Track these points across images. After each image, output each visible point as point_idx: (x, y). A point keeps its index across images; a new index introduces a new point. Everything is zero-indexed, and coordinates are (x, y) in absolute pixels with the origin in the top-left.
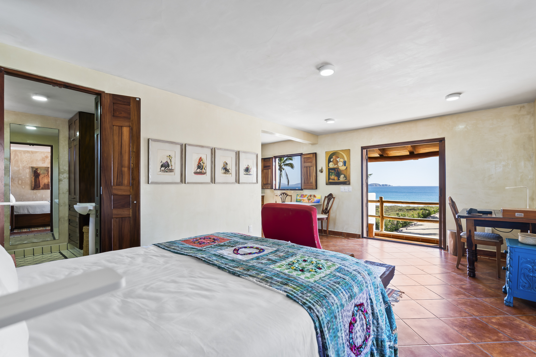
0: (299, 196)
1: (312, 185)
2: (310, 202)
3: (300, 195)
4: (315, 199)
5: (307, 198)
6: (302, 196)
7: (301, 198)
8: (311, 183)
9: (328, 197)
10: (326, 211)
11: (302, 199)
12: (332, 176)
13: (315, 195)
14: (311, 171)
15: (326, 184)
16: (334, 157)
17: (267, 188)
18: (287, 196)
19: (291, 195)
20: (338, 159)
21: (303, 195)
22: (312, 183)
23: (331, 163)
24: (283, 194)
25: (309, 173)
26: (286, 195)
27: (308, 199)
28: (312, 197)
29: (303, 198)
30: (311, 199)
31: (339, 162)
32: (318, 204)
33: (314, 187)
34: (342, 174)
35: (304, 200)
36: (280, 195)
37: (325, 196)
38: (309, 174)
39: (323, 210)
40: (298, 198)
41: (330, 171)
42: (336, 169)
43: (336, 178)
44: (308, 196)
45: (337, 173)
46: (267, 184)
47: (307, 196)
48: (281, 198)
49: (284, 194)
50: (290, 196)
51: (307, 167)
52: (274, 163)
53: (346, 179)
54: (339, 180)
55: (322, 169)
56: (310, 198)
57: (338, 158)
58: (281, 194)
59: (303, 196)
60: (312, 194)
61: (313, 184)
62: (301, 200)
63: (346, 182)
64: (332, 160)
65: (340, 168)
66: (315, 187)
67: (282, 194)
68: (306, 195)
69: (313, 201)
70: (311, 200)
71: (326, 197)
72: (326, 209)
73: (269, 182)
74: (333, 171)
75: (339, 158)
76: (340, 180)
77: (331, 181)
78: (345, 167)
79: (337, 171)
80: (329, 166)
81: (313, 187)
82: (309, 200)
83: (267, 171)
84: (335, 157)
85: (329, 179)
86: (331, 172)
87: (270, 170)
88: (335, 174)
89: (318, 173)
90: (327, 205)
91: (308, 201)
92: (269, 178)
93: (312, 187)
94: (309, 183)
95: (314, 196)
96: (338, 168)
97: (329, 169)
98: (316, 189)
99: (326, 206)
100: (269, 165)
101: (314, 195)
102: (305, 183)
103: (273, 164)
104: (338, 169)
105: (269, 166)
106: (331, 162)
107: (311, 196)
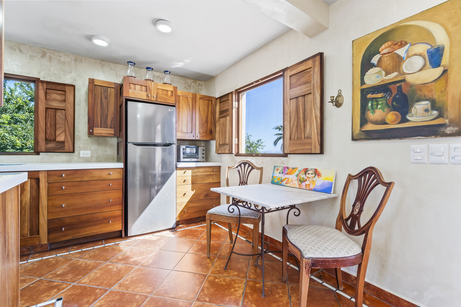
0: (278, 170)
1: (310, 144)
2: (304, 187)
3: (280, 169)
4: (319, 182)
5: (297, 175)
6: (285, 170)
7: (283, 176)
8: (307, 138)
9: (361, 177)
10: (353, 224)
11: (285, 179)
12: (374, 112)
13: (319, 170)
14: (308, 106)
15: (353, 139)
16: (383, 46)
17: (223, 152)
18: (253, 168)
19: (262, 168)
20: (401, 52)
21: (288, 168)
22: (311, 138)
23: (372, 71)
24: (245, 164)
25: (301, 112)
26: (250, 168)
27: (300, 180)
28: (310, 176)
29: (287, 176)
30: (306, 180)
31: (408, 57)
32: (324, 196)
33: (315, 148)
34: (419, 100)
35: (290, 180)
36: (237, 167)
37: (349, 175)
38: (301, 116)
39: (341, 217)
40: (275, 175)
41: (369, 96)
42: (391, 87)
43: (391, 116)
44: (300, 172)
45: (394, 99)
46: (224, 144)
47: (297, 172)
48: (239, 171)
49: (247, 165)
50: (258, 169)
51: (297, 98)
52: (235, 104)
53: (440, 116)
54: (404, 120)
55: (339, 95)
56: (304, 176)
57: (402, 44)
58: (240, 165)
59: (287, 171)
60: (310, 167)
61: (313, 141)
62: (282, 181)
63: (443, 125)
64: (375, 60)
65: (409, 79)
66: (318, 147)
67: (243, 165)
68: (294, 169)
69: (312, 187)
70: (307, 183)
71: (350, 178)
72: (355, 218)
73: (227, 141)
74: (380, 95)
75: (406, 43)
76: (408, 121)
77: (369, 127)
78: (438, 71)
79: (395, 92)
80: (363, 83)
81: (311, 149)
82: (302, 181)
83: (224, 119)
84: (390, 46)
85: (364, 121)
86: (372, 99)
87: (228, 118)
88: (387, 105)
89: (329, 107)
90: (358, 205)
91: (300, 185)
92: (227, 133)
93: (309, 147)
94: (301, 138)
95: (316, 173)
96: (404, 81)
97: (362, 91)
98: (322, 152)
99: (354, 206)
100: (226, 108)
101: (316, 170)
102: (293, 138)
103: (234, 106)
104: (402, 84)
105: (227, 111)
106: (373, 66)
107: (306, 171)
